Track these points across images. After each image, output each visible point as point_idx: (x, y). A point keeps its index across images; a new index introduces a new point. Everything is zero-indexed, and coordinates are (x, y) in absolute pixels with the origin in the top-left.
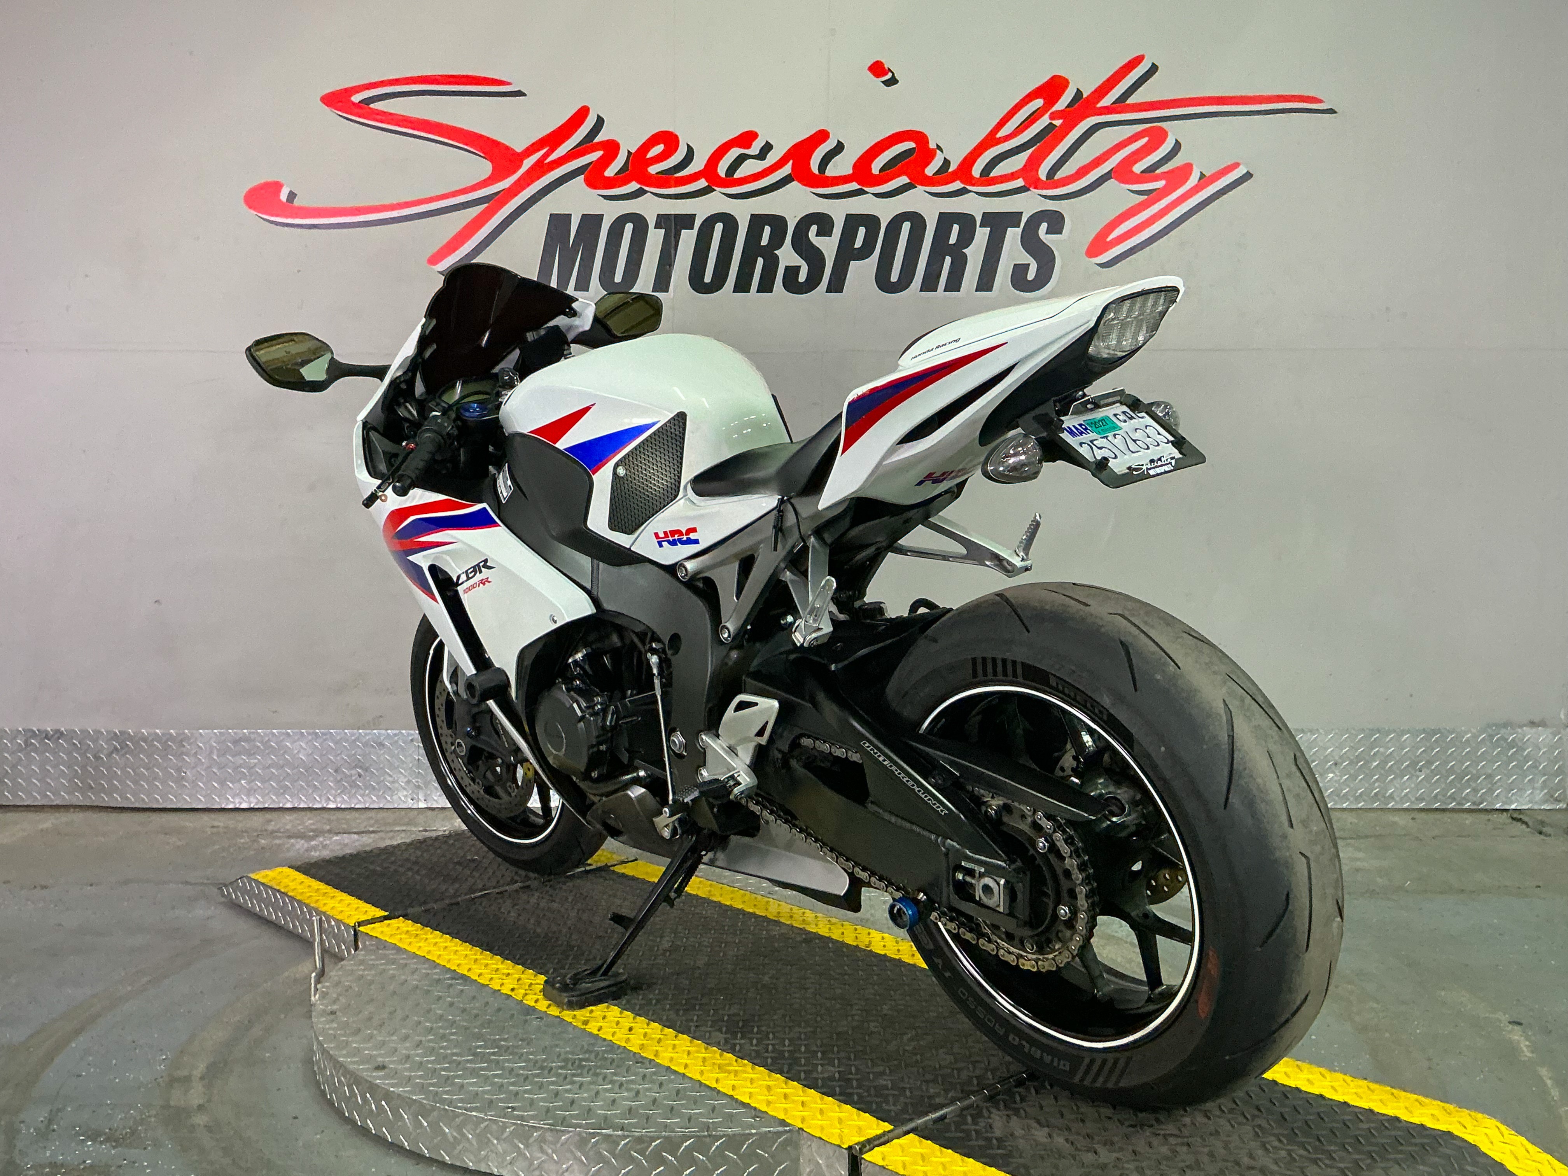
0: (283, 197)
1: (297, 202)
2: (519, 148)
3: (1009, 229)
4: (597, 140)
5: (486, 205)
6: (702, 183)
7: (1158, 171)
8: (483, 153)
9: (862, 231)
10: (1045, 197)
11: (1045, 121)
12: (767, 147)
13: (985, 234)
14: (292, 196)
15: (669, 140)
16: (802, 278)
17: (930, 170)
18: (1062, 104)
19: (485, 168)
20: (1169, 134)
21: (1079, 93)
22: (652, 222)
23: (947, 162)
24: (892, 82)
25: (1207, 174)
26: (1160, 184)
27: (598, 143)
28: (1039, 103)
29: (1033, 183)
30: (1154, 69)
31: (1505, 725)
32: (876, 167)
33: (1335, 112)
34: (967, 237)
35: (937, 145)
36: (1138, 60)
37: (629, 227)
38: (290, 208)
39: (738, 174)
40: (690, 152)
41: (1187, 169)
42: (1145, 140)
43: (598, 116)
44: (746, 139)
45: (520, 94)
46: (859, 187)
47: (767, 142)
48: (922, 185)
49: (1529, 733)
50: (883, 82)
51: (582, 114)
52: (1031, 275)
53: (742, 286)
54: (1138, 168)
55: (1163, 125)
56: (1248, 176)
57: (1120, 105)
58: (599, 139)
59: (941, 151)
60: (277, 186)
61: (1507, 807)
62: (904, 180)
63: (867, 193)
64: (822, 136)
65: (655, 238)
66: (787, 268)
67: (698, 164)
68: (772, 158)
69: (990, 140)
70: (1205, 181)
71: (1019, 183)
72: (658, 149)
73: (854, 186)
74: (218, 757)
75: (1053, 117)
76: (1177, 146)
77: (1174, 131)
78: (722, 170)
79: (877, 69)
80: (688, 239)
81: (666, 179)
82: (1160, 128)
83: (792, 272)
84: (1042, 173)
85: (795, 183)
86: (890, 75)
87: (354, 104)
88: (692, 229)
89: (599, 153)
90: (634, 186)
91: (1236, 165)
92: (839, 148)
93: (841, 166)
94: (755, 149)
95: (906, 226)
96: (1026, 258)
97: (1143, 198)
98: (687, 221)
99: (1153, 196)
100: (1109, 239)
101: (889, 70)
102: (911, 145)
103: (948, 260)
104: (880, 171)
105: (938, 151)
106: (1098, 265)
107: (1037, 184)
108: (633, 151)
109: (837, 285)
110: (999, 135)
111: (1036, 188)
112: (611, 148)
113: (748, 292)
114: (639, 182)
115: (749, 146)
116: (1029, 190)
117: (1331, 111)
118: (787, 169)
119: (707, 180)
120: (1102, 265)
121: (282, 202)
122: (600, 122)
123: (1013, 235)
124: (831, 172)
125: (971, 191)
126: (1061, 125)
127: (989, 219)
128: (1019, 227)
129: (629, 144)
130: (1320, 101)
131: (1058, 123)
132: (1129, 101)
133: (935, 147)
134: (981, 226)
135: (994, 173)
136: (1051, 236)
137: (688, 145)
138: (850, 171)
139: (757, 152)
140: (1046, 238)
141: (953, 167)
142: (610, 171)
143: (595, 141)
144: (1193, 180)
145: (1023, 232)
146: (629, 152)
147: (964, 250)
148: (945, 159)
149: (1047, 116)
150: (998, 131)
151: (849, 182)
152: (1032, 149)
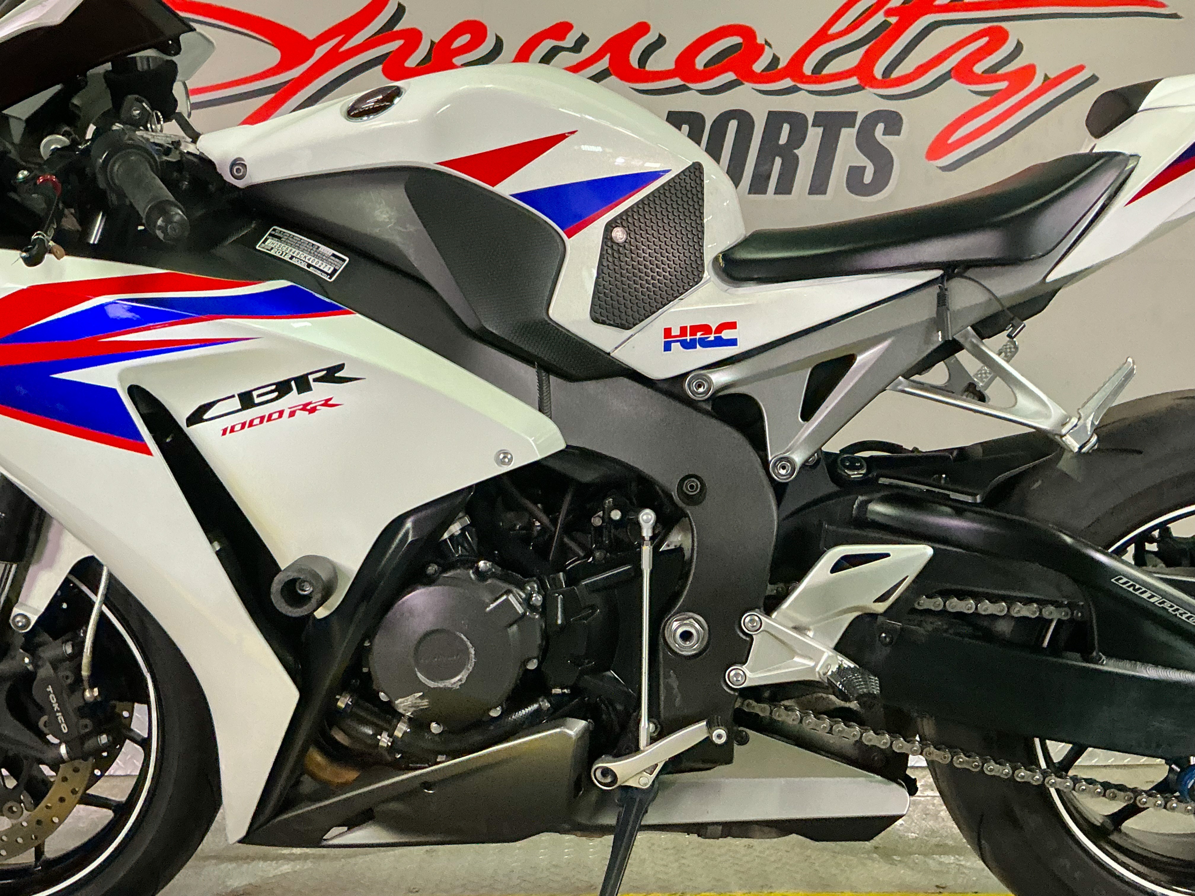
2: (311, 36)
3: (843, 130)
4: (398, 28)
5: (273, 95)
7: (1000, 72)
8: (271, 40)
9: (685, 128)
10: (882, 96)
11: (879, 18)
12: (583, 40)
13: (817, 134)
15: (476, 30)
17: (759, 67)
18: (897, 1)
20: (1011, 34)
23: (775, 59)
25: (1052, 76)
26: (1002, 85)
27: (398, 32)
29: (869, 81)
32: (700, 62)
33: (1180, 17)
34: (798, 137)
35: (766, 42)
40: (499, 42)
41: (1029, 71)
42: (985, 40)
43: (399, 4)
44: (561, 30)
46: (682, 83)
47: (583, 35)
48: (751, 82)
52: (868, 178)
55: (1004, 25)
56: (1093, 80)
57: (958, 3)
59: (770, 45)
62: (730, 76)
63: (690, 89)
64: (642, 29)
67: (507, 57)
68: (588, 51)
69: (822, 38)
70: (1049, 84)
71: (854, 81)
72: (464, 39)
73: (677, 82)
75: (889, 13)
76: (1019, 47)
77: (1016, 32)
82: (1000, 28)
84: (878, 71)
85: (612, 77)
89: (399, 43)
91: (1081, 68)
92: (661, 41)
93: (662, 61)
94: (570, 41)
95: (733, 125)
96: (862, 160)
97: (986, 99)
99: (996, 97)
100: (950, 141)
102: (737, 40)
103: (778, 161)
104: (705, 66)
105: (767, 47)
106: (940, 168)
107: (872, 83)
108: (436, 41)
110: (831, 31)
111: (872, 87)
112: (413, 37)
115: (562, 38)
116: (863, 88)
117: (1175, 16)
118: (604, 63)
120: (944, 169)
122: (401, 10)
123: (848, 135)
124: (652, 65)
125: (801, 89)
126: (897, 22)
127: (821, 118)
128: (853, 127)
129: (433, 33)
130: (1163, 5)
131: (893, 20)
133: (763, 42)
134: (814, 125)
135: (827, 71)
136: (888, 138)
137: (498, 38)
138: (671, 66)
139: (571, 45)
140: (883, 140)
141: (782, 64)
142: (411, 62)
143: (395, 29)
144: (1037, 82)
145: (858, 133)
146: (432, 42)
147: (796, 151)
148: (774, 55)
149: (881, 13)
150: (830, 28)
151: (671, 77)
152: (866, 47)
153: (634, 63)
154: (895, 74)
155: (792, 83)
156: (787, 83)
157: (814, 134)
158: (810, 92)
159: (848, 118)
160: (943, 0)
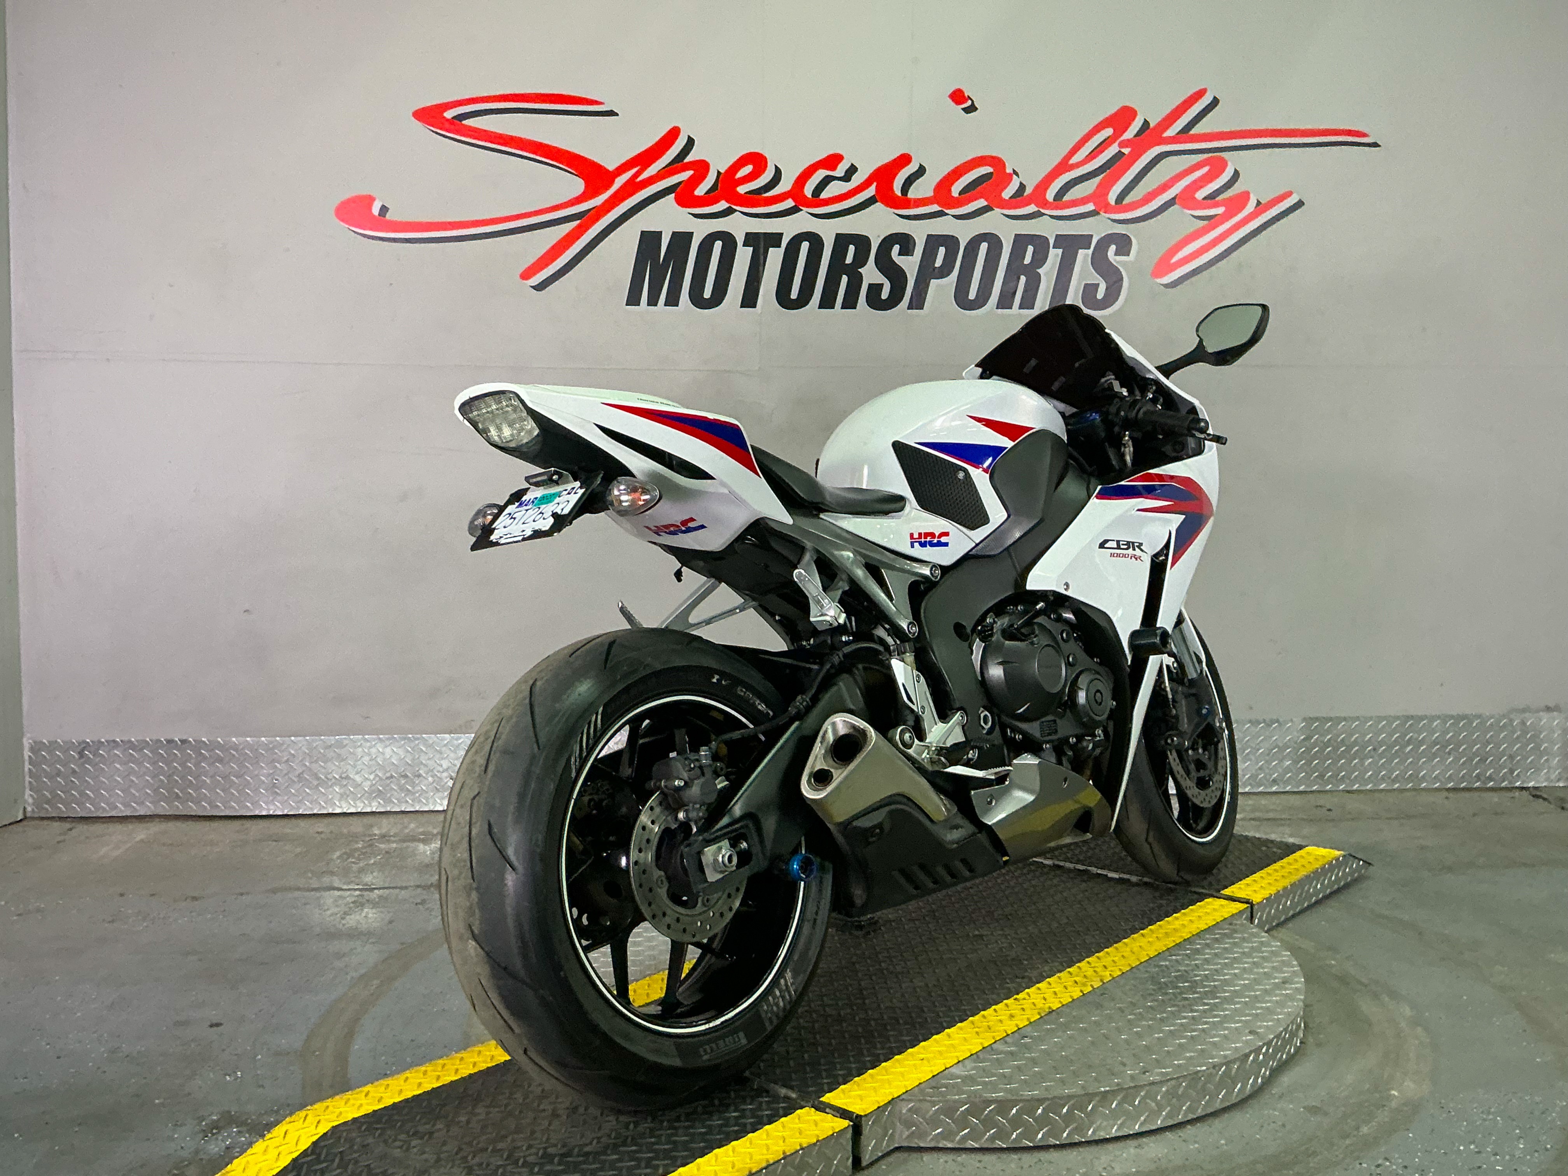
0: (376, 210)
1: (389, 216)
2: (611, 167)
3: (1080, 251)
4: (687, 160)
5: (578, 222)
6: (789, 203)
7: (1217, 199)
8: (576, 170)
9: (942, 250)
10: (1114, 221)
11: (1113, 149)
12: (852, 170)
13: (1058, 255)
14: (384, 209)
15: (757, 161)
16: (885, 295)
17: (1007, 194)
18: (1130, 134)
19: (578, 186)
20: (1229, 163)
21: (1146, 123)
22: (740, 240)
23: (1022, 187)
24: (972, 109)
25: (1263, 202)
26: (1220, 210)
27: (690, 163)
28: (1108, 132)
29: (1102, 207)
30: (1215, 102)
31: (1524, 711)
32: (956, 190)
33: (1379, 146)
34: (1040, 258)
35: (1014, 171)
36: (1200, 94)
37: (718, 245)
38: (382, 221)
39: (824, 195)
40: (778, 171)
41: (1244, 197)
43: (689, 137)
44: (832, 161)
45: (611, 113)
46: (940, 209)
47: (852, 165)
48: (1000, 208)
49: (1545, 718)
50: (963, 109)
51: (674, 133)
52: (1100, 294)
53: (827, 302)
54: (1200, 195)
55: (1225, 155)
56: (1300, 204)
57: (1184, 134)
58: (688, 159)
59: (1017, 175)
60: (371, 199)
61: (1525, 786)
62: (982, 203)
63: (948, 214)
64: (905, 159)
65: (743, 256)
66: (871, 286)
67: (784, 186)
68: (857, 179)
69: (1063, 166)
70: (1261, 208)
71: (1090, 207)
72: (747, 169)
74: (311, 763)
75: (1123, 145)
76: (1236, 175)
77: (1233, 161)
78: (808, 190)
79: (958, 97)
80: (775, 257)
81: (754, 198)
82: (1221, 158)
83: (875, 289)
85: (878, 204)
86: (969, 102)
87: (448, 120)
88: (780, 247)
89: (690, 173)
90: (723, 205)
91: (1289, 194)
92: (921, 171)
93: (922, 189)
94: (840, 171)
95: (984, 247)
97: (1204, 223)
98: (774, 239)
99: (1213, 222)
100: (1172, 261)
102: (989, 169)
103: (1023, 279)
104: (960, 194)
105: (1014, 176)
106: (1163, 285)
107: (1107, 208)
108: (722, 171)
109: (917, 302)
110: (1072, 161)
111: (1105, 212)
112: (702, 168)
113: (833, 308)
114: (727, 201)
115: (834, 168)
116: (1099, 214)
117: (1376, 145)
118: (871, 191)
119: (794, 200)
120: (1166, 286)
121: (374, 216)
122: (691, 142)
123: (1084, 256)
124: (912, 194)
125: (1044, 214)
126: (1129, 153)
127: (1061, 241)
128: (1089, 248)
129: (719, 164)
130: (1364, 135)
131: (1126, 151)
132: (1193, 132)
133: (1012, 172)
134: (1054, 248)
135: (1067, 198)
136: (1119, 258)
137: (776, 167)
138: (930, 193)
139: (842, 174)
140: (1115, 260)
141: (1028, 191)
142: (701, 191)
143: (686, 160)
144: (1251, 207)
145: (1093, 254)
146: (719, 172)
147: (1038, 270)
148: (1021, 183)
149: (1116, 144)
150: (1070, 158)
151: (932, 204)
152: (1102, 176)
153: (898, 192)
154: (1127, 200)
155: (1036, 209)
156: (1032, 208)
157: (1055, 255)
158: (1052, 217)
159: (1084, 241)
160: (1171, 132)
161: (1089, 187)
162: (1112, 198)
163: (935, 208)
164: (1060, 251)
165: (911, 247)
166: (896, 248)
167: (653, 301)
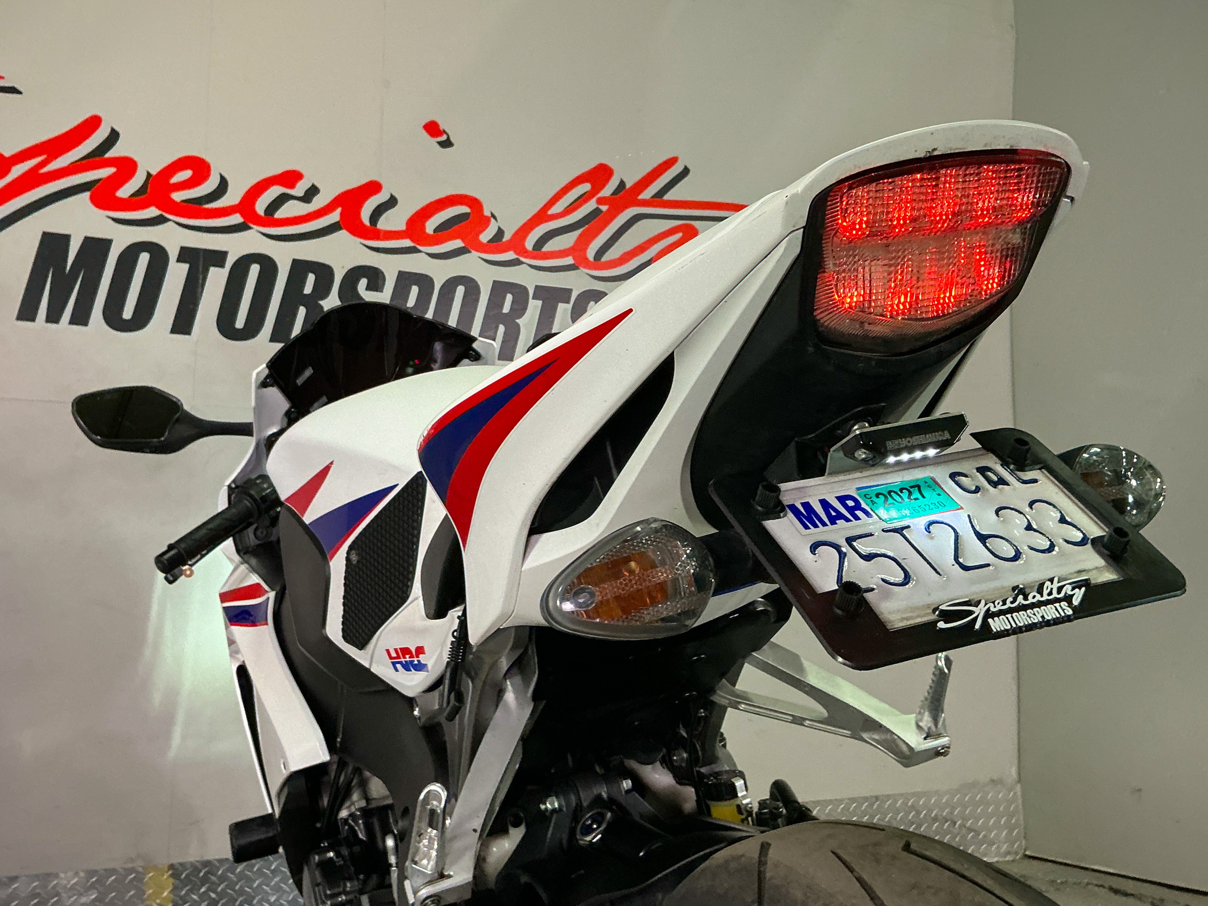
3: (560, 305)
6: (236, 219)
9: (415, 290)
10: (593, 277)
11: (591, 206)
12: (312, 192)
13: (537, 306)
15: (198, 166)
17: (485, 237)
18: (607, 191)
20: (701, 233)
21: (622, 184)
22: (173, 254)
23: (500, 232)
24: (447, 144)
27: (113, 158)
28: (586, 187)
29: (581, 262)
30: (686, 172)
32: (431, 226)
34: (520, 308)
35: (492, 214)
36: (672, 162)
37: (144, 258)
39: (280, 214)
40: (223, 182)
42: (680, 235)
43: (112, 129)
44: (290, 178)
45: (14, 90)
46: (412, 245)
47: (313, 185)
48: (477, 251)
50: (438, 142)
51: (93, 123)
53: (280, 336)
55: (696, 224)
57: (658, 199)
58: (111, 154)
59: (495, 218)
62: (457, 244)
63: (420, 251)
65: (176, 273)
67: (232, 198)
69: (541, 217)
71: (569, 261)
72: (186, 175)
75: (600, 201)
77: (704, 230)
78: (260, 207)
79: (432, 129)
81: (192, 209)
82: (692, 226)
85: (343, 232)
86: (445, 137)
88: (223, 267)
89: (110, 171)
90: (152, 212)
92: (392, 202)
93: (393, 221)
94: (299, 190)
95: (460, 290)
98: (217, 258)
101: (445, 132)
102: (464, 209)
103: (502, 327)
104: (435, 231)
105: (493, 220)
107: (586, 264)
108: (154, 172)
110: (550, 212)
111: (585, 267)
112: (126, 166)
114: (159, 209)
115: (292, 186)
116: (578, 268)
118: (335, 216)
119: (242, 216)
122: (115, 135)
124: (383, 224)
125: (523, 263)
126: (608, 210)
127: (541, 292)
129: (150, 164)
131: (604, 208)
132: (666, 197)
133: (490, 215)
134: (534, 298)
135: (546, 248)
137: (222, 176)
138: (402, 226)
139: (301, 194)
141: (507, 237)
142: (125, 192)
145: (572, 308)
146: (149, 173)
147: (517, 321)
148: (499, 228)
149: (594, 200)
150: (549, 209)
151: (402, 238)
152: (582, 230)
153: (366, 221)
154: (605, 258)
155: (515, 256)
156: (510, 255)
157: (534, 306)
158: (531, 266)
159: (563, 294)
160: (647, 194)
161: (568, 240)
162: (591, 254)
163: (407, 243)
164: (539, 303)
165: (380, 282)
166: (363, 283)
167: (53, 317)
